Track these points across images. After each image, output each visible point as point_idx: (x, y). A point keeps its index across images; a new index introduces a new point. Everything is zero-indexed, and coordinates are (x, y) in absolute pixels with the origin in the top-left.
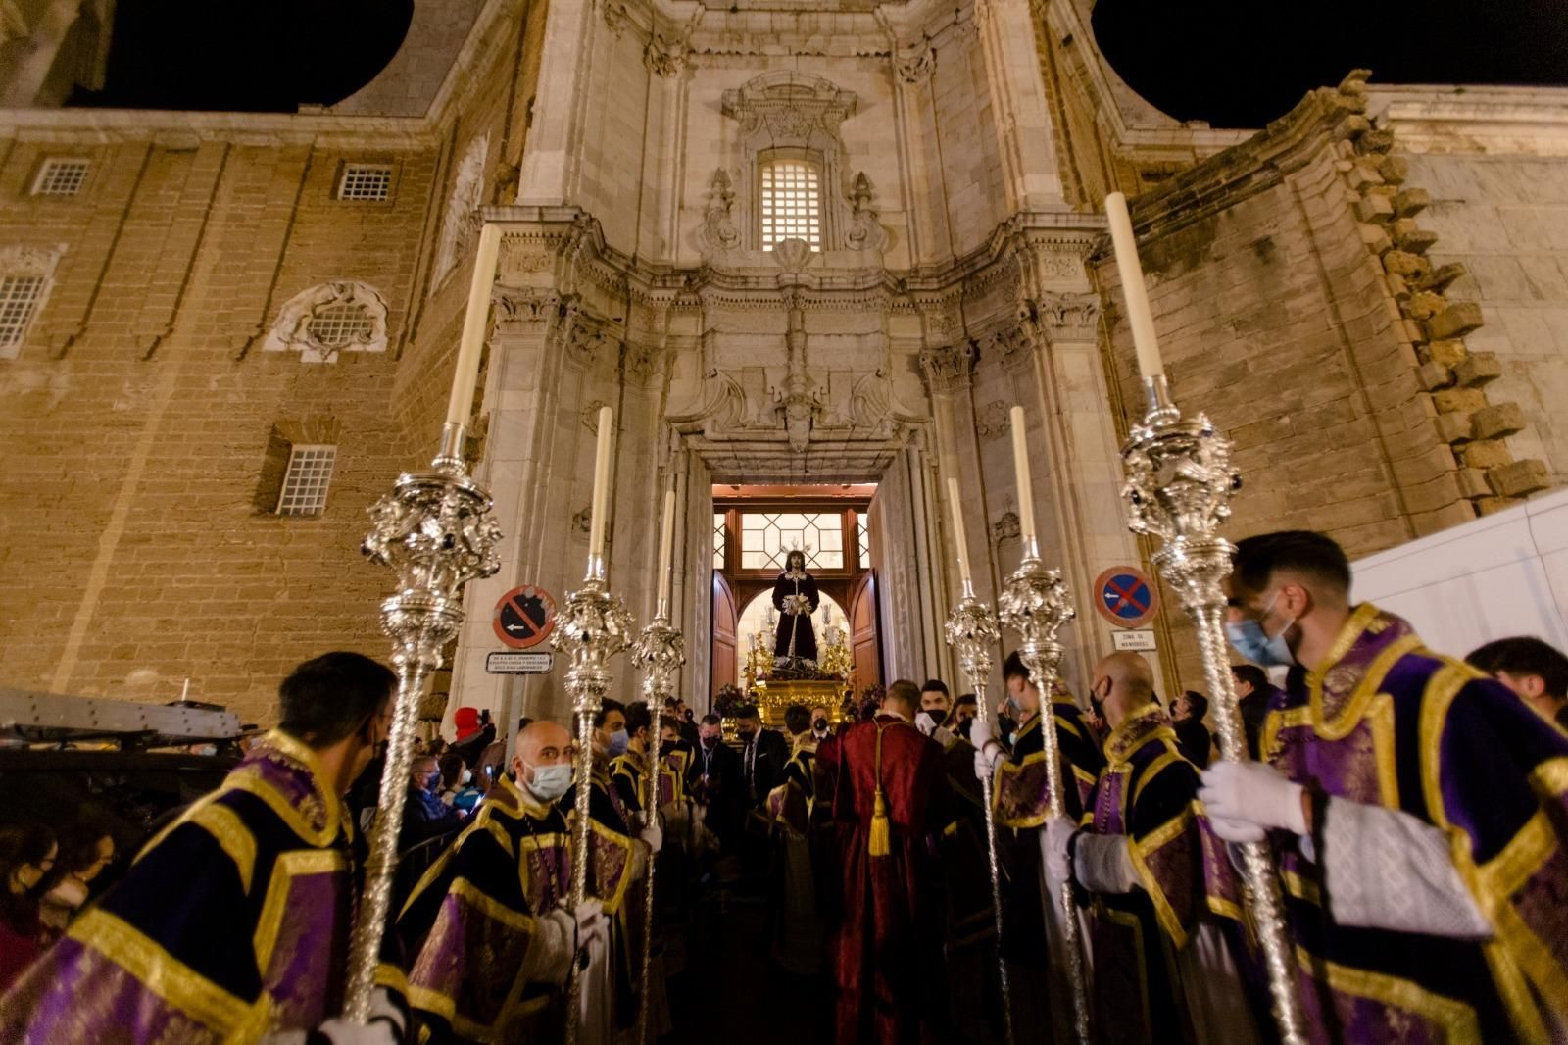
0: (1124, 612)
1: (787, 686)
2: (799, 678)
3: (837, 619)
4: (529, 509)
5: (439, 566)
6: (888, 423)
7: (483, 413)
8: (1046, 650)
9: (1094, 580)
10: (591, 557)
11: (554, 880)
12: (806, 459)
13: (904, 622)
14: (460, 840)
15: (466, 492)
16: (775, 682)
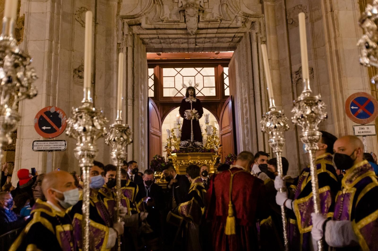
0: (360, 116)
1: (187, 155)
2: (193, 151)
3: (213, 122)
4: (50, 67)
5: (6, 93)
6: (239, 18)
7: (21, 15)
8: (314, 135)
9: (345, 100)
10: (85, 90)
11: (72, 245)
12: (196, 38)
13: (247, 122)
14: (27, 229)
15: (17, 54)
16: (181, 153)
